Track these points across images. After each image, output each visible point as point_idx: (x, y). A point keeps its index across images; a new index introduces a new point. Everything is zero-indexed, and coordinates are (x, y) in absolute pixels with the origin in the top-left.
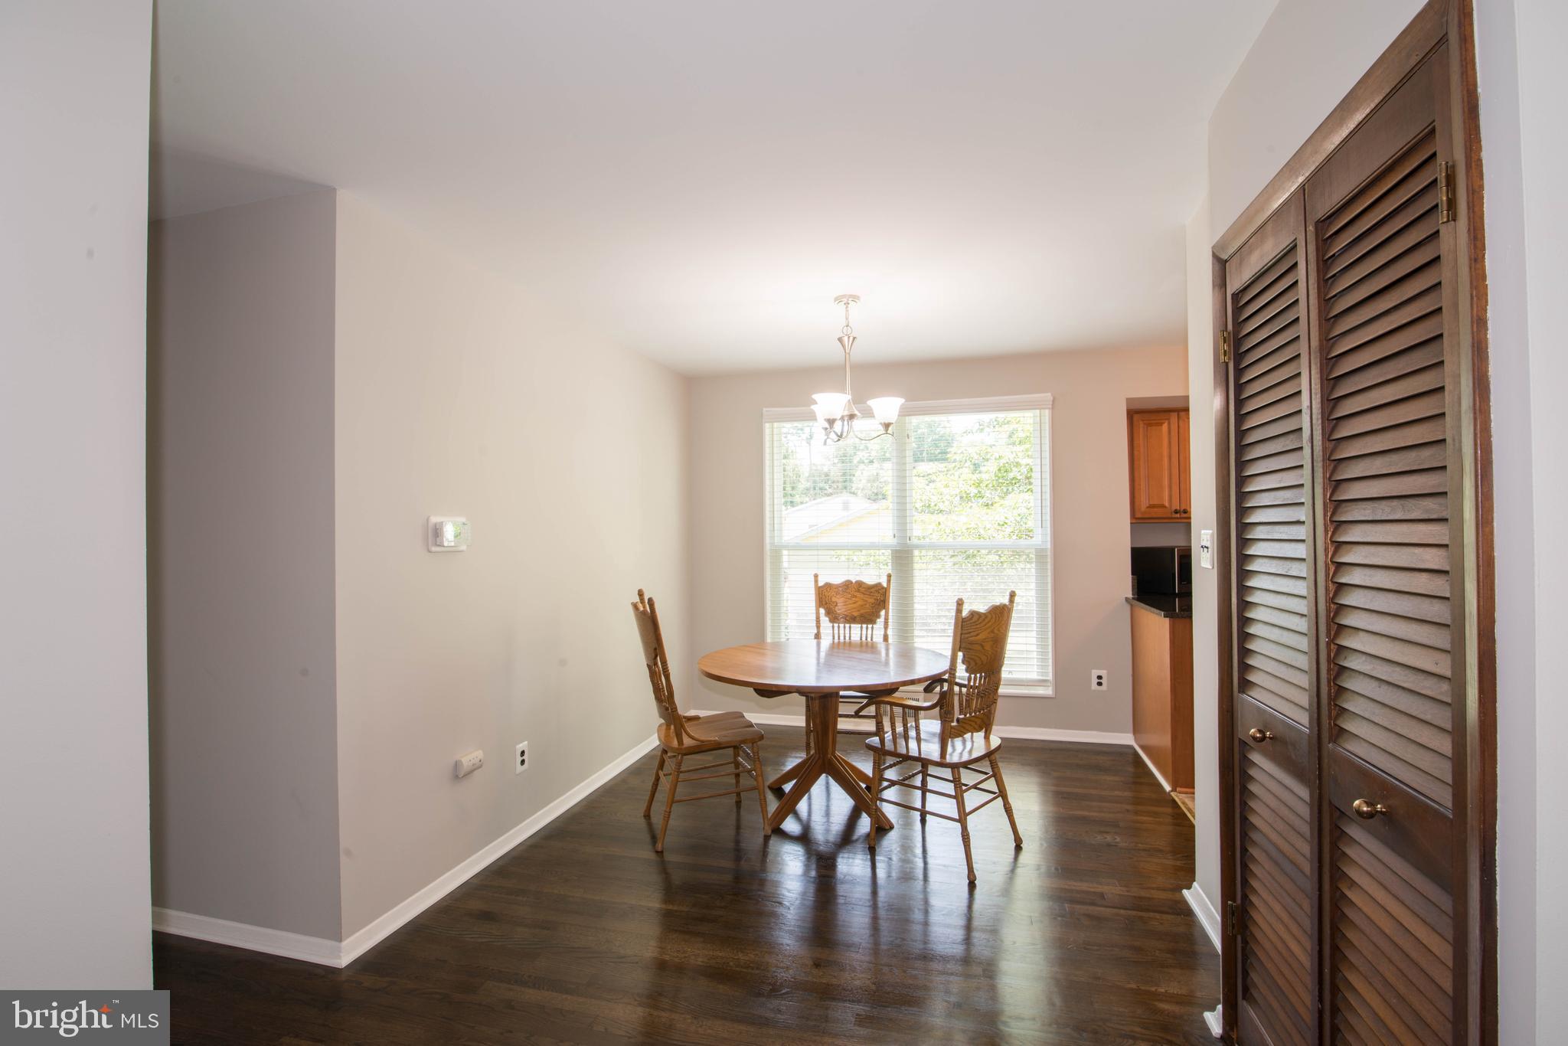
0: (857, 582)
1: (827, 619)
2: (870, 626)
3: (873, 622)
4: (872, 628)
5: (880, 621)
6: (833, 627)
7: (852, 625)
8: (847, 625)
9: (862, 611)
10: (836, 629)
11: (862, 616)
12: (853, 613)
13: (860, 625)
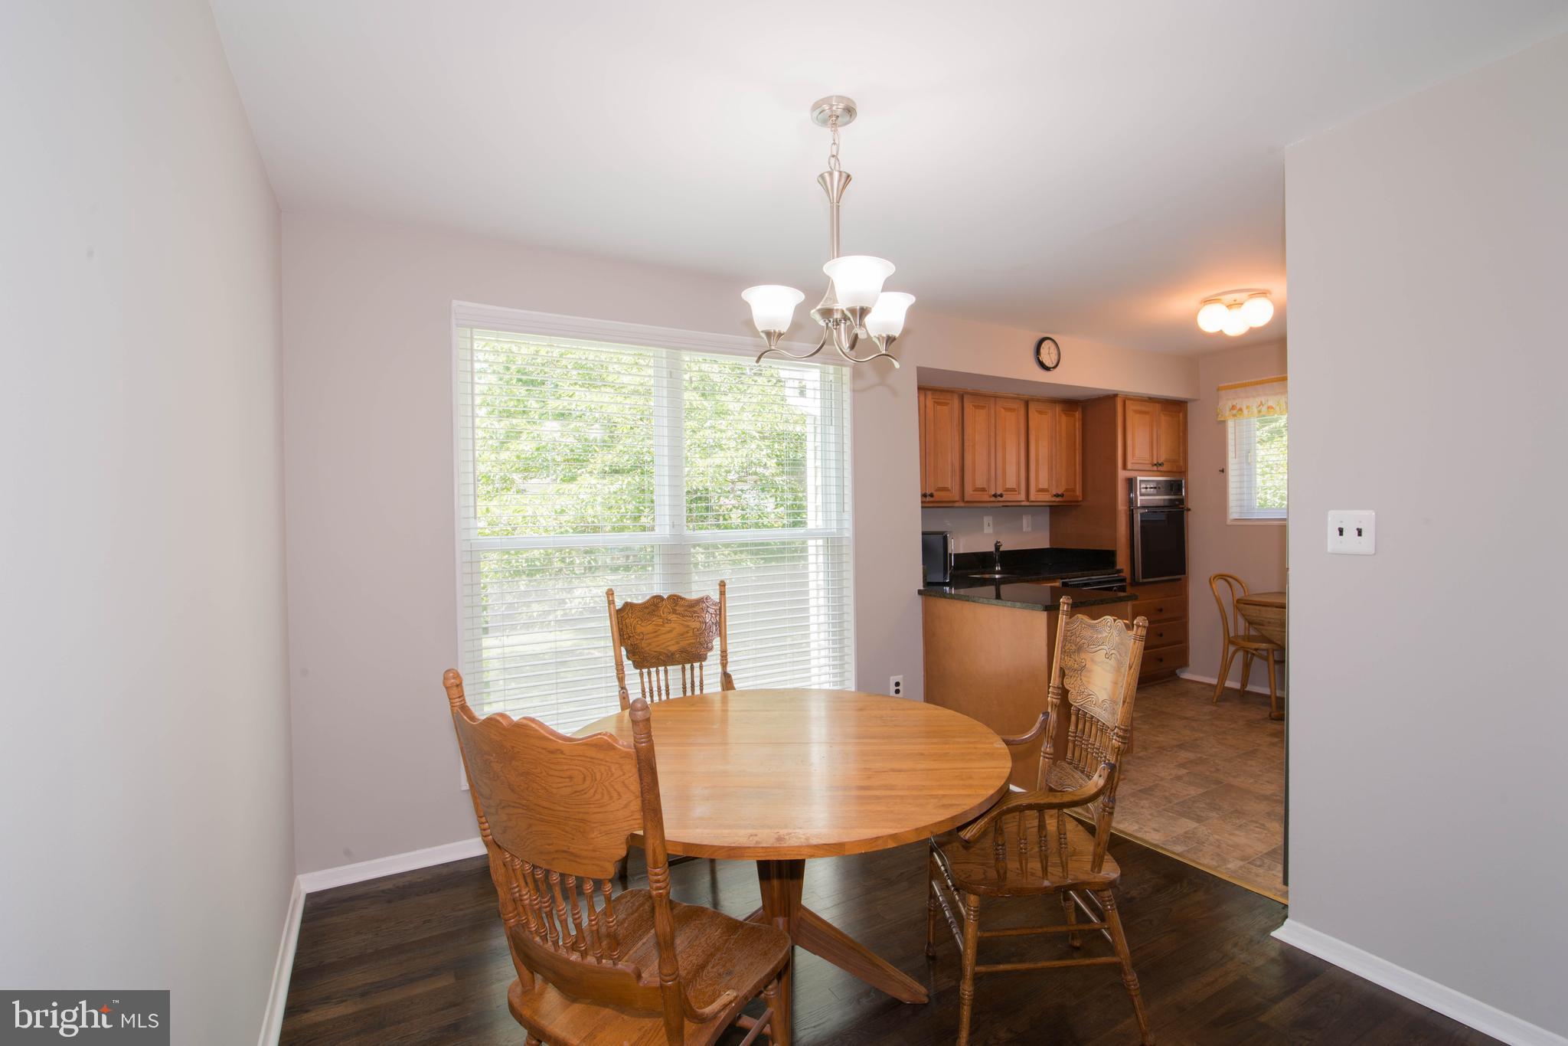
0: (670, 597)
1: (631, 662)
2: (696, 665)
3: (702, 658)
4: (701, 667)
5: (713, 658)
6: (641, 675)
7: (668, 668)
8: (662, 669)
9: (684, 644)
10: (646, 676)
11: (683, 651)
12: (670, 648)
13: (680, 667)
